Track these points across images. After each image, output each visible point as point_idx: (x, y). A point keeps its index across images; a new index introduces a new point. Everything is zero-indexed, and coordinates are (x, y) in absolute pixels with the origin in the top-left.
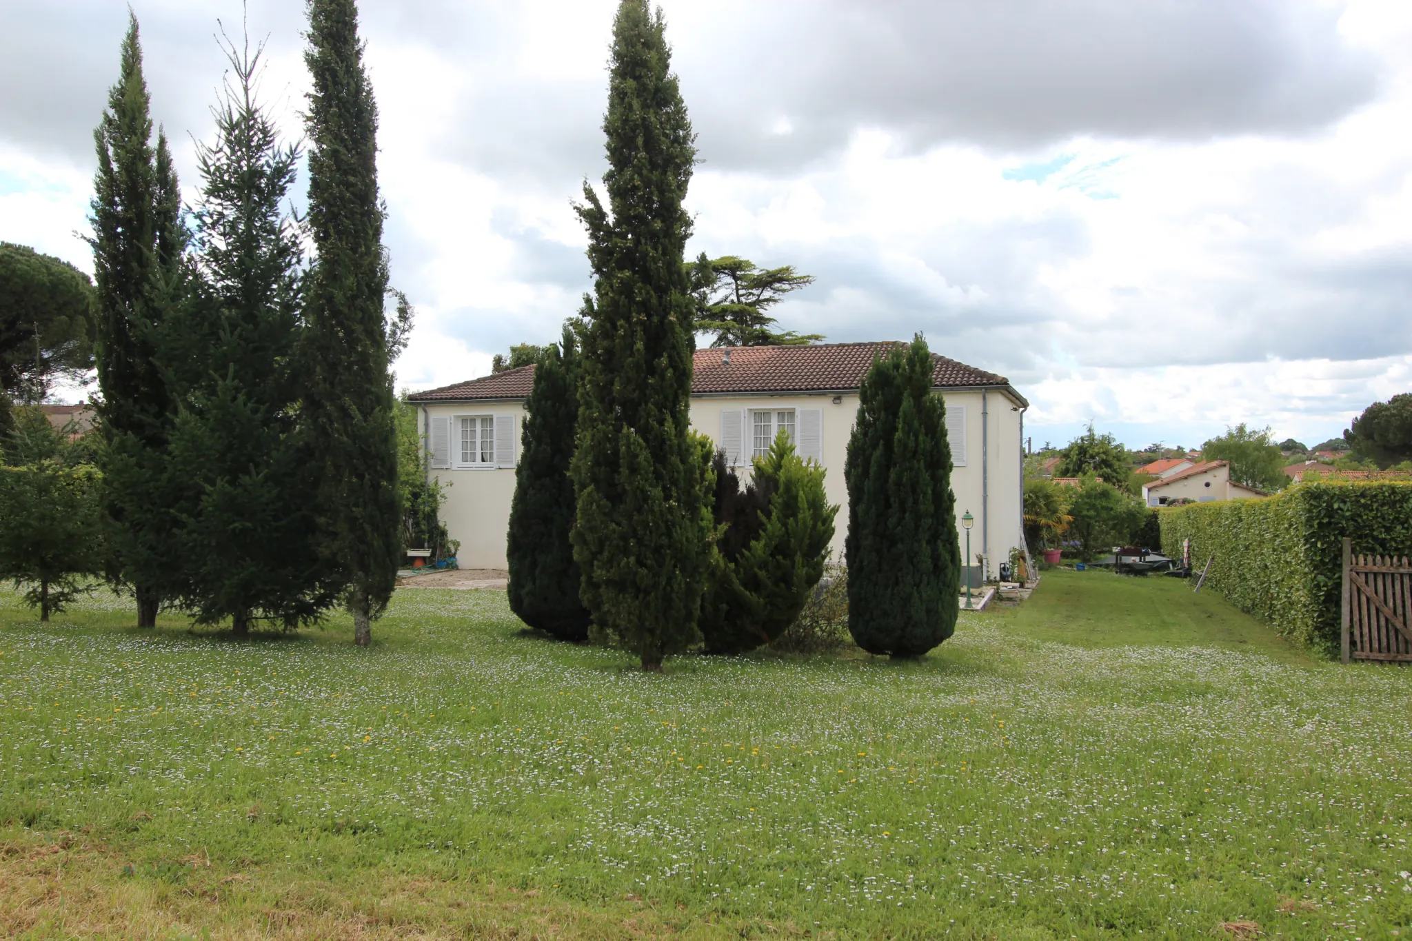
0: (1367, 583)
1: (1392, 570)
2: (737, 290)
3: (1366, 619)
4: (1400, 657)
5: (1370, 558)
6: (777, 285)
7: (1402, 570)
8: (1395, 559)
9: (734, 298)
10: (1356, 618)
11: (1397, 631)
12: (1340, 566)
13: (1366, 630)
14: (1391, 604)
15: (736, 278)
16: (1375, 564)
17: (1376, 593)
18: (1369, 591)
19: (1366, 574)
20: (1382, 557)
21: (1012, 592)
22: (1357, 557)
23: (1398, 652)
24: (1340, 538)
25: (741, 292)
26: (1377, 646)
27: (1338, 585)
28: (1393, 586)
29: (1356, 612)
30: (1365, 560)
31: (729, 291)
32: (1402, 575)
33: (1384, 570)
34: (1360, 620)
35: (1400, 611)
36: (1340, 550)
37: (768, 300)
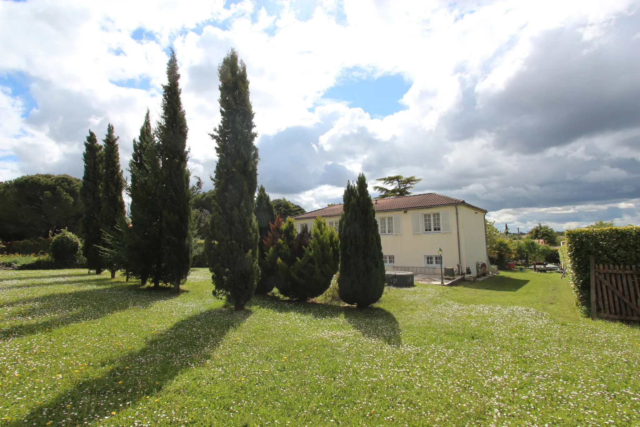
0: (605, 278)
1: (620, 272)
2: (399, 185)
3: (606, 297)
4: (628, 318)
5: (606, 266)
6: (411, 182)
7: (626, 272)
8: (622, 266)
9: (398, 187)
10: (600, 296)
11: (625, 304)
12: (589, 269)
13: (606, 303)
14: (621, 289)
15: (399, 181)
16: (609, 269)
17: (611, 283)
18: (607, 283)
19: (605, 274)
20: (614, 265)
21: (470, 278)
22: (598, 265)
23: (627, 315)
24: (588, 255)
25: (400, 185)
26: (614, 311)
27: (588, 280)
28: (622, 280)
29: (600, 293)
30: (604, 267)
31: (397, 185)
32: (626, 275)
33: (615, 271)
34: (603, 297)
35: (626, 293)
36: (589, 262)
37: (409, 187)
